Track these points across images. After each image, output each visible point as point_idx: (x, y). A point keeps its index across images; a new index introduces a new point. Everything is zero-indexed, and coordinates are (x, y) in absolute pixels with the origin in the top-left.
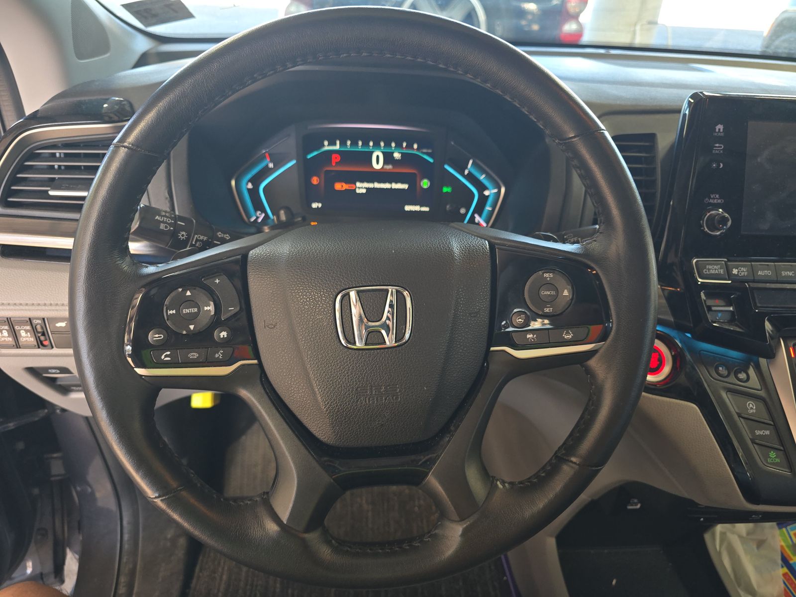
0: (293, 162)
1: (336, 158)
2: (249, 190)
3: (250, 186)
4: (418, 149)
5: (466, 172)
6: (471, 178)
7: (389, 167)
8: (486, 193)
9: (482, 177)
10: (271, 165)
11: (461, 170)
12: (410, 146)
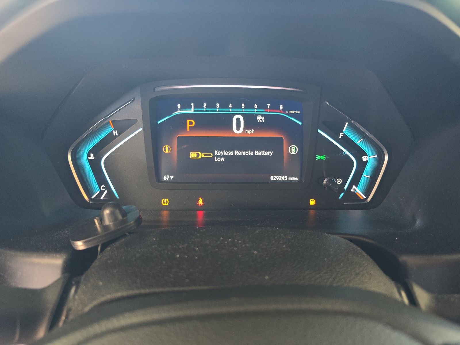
0: (141, 129)
1: (190, 123)
2: (90, 161)
3: (92, 157)
4: (284, 111)
5: (341, 135)
6: (346, 142)
7: (251, 132)
8: (365, 159)
9: (359, 142)
10: (115, 133)
11: (335, 132)
12: (275, 107)
